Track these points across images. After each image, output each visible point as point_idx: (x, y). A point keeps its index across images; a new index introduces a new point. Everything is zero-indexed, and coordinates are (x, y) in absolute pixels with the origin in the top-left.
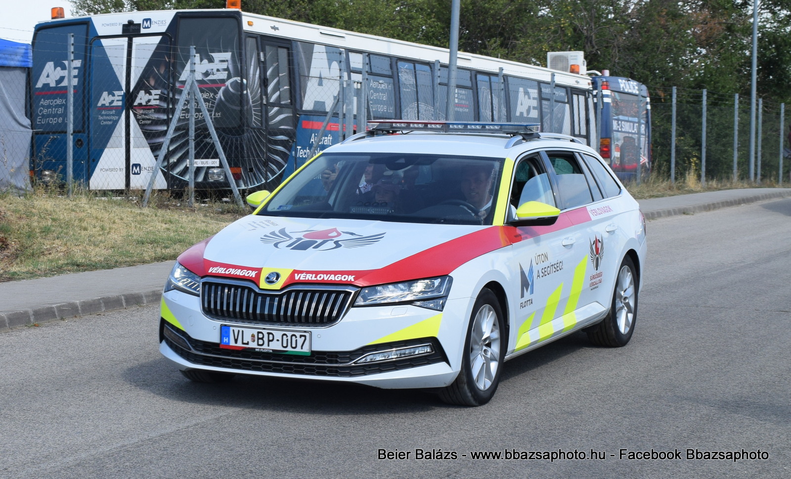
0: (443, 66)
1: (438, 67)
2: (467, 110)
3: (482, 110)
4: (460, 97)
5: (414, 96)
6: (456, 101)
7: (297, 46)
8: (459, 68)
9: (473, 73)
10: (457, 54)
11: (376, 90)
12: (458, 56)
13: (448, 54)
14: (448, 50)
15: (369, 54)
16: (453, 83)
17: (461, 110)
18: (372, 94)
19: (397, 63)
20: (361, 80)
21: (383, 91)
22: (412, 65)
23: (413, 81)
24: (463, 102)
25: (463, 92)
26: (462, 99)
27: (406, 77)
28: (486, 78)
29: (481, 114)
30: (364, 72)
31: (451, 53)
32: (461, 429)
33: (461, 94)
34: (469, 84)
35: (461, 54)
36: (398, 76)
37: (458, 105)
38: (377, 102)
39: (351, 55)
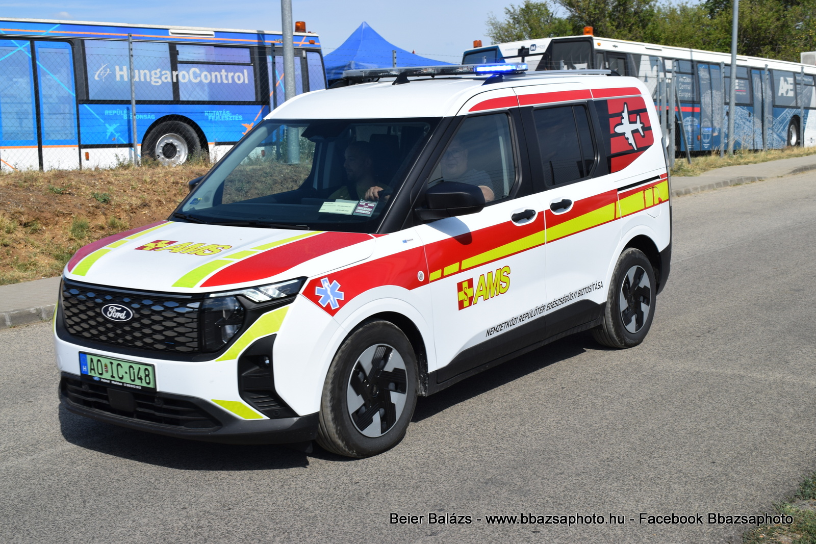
0: (726, 65)
1: (723, 66)
2: (744, 93)
3: (755, 93)
4: (741, 85)
5: (709, 86)
6: (737, 88)
7: (630, 57)
8: (738, 66)
9: (749, 69)
10: (736, 57)
11: (683, 83)
12: (737, 58)
13: (731, 57)
14: (730, 55)
15: (677, 60)
16: (734, 76)
17: (741, 93)
18: (681, 86)
19: (697, 65)
20: (671, 77)
21: (688, 84)
22: (707, 66)
23: (707, 76)
24: (742, 88)
25: (742, 81)
26: (741, 86)
27: (703, 73)
28: (758, 72)
29: (754, 96)
30: (673, 72)
31: (732, 56)
32: (721, 302)
33: (741, 83)
34: (746, 76)
35: (739, 57)
36: (698, 73)
37: (737, 90)
38: (684, 91)
39: (666, 61)
